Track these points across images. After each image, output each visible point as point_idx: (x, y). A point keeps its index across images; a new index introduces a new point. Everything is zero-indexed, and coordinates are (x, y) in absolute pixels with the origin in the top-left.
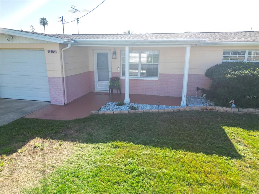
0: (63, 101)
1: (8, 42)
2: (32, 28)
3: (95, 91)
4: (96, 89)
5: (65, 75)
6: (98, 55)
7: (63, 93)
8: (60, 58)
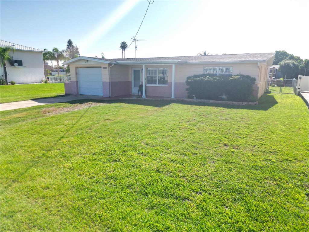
0: (109, 95)
1: (85, 63)
2: (102, 54)
3: (132, 94)
4: (133, 93)
5: (111, 81)
6: (135, 71)
7: (109, 91)
8: (108, 71)
